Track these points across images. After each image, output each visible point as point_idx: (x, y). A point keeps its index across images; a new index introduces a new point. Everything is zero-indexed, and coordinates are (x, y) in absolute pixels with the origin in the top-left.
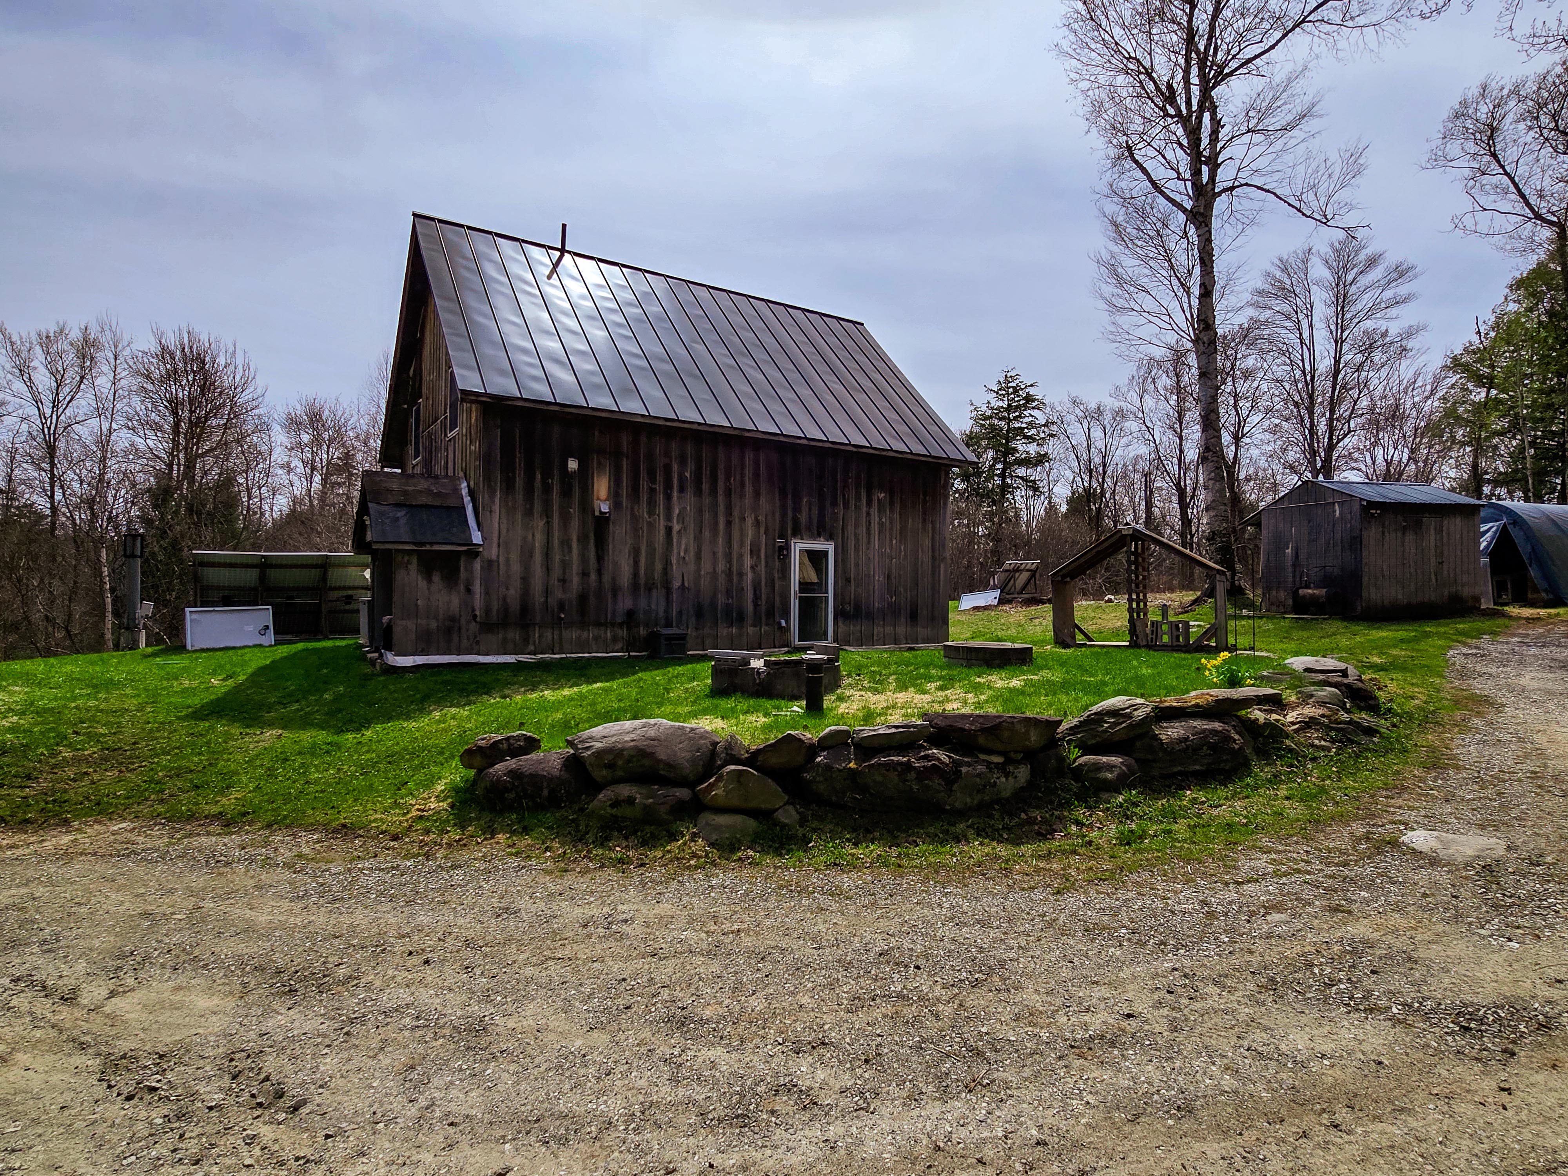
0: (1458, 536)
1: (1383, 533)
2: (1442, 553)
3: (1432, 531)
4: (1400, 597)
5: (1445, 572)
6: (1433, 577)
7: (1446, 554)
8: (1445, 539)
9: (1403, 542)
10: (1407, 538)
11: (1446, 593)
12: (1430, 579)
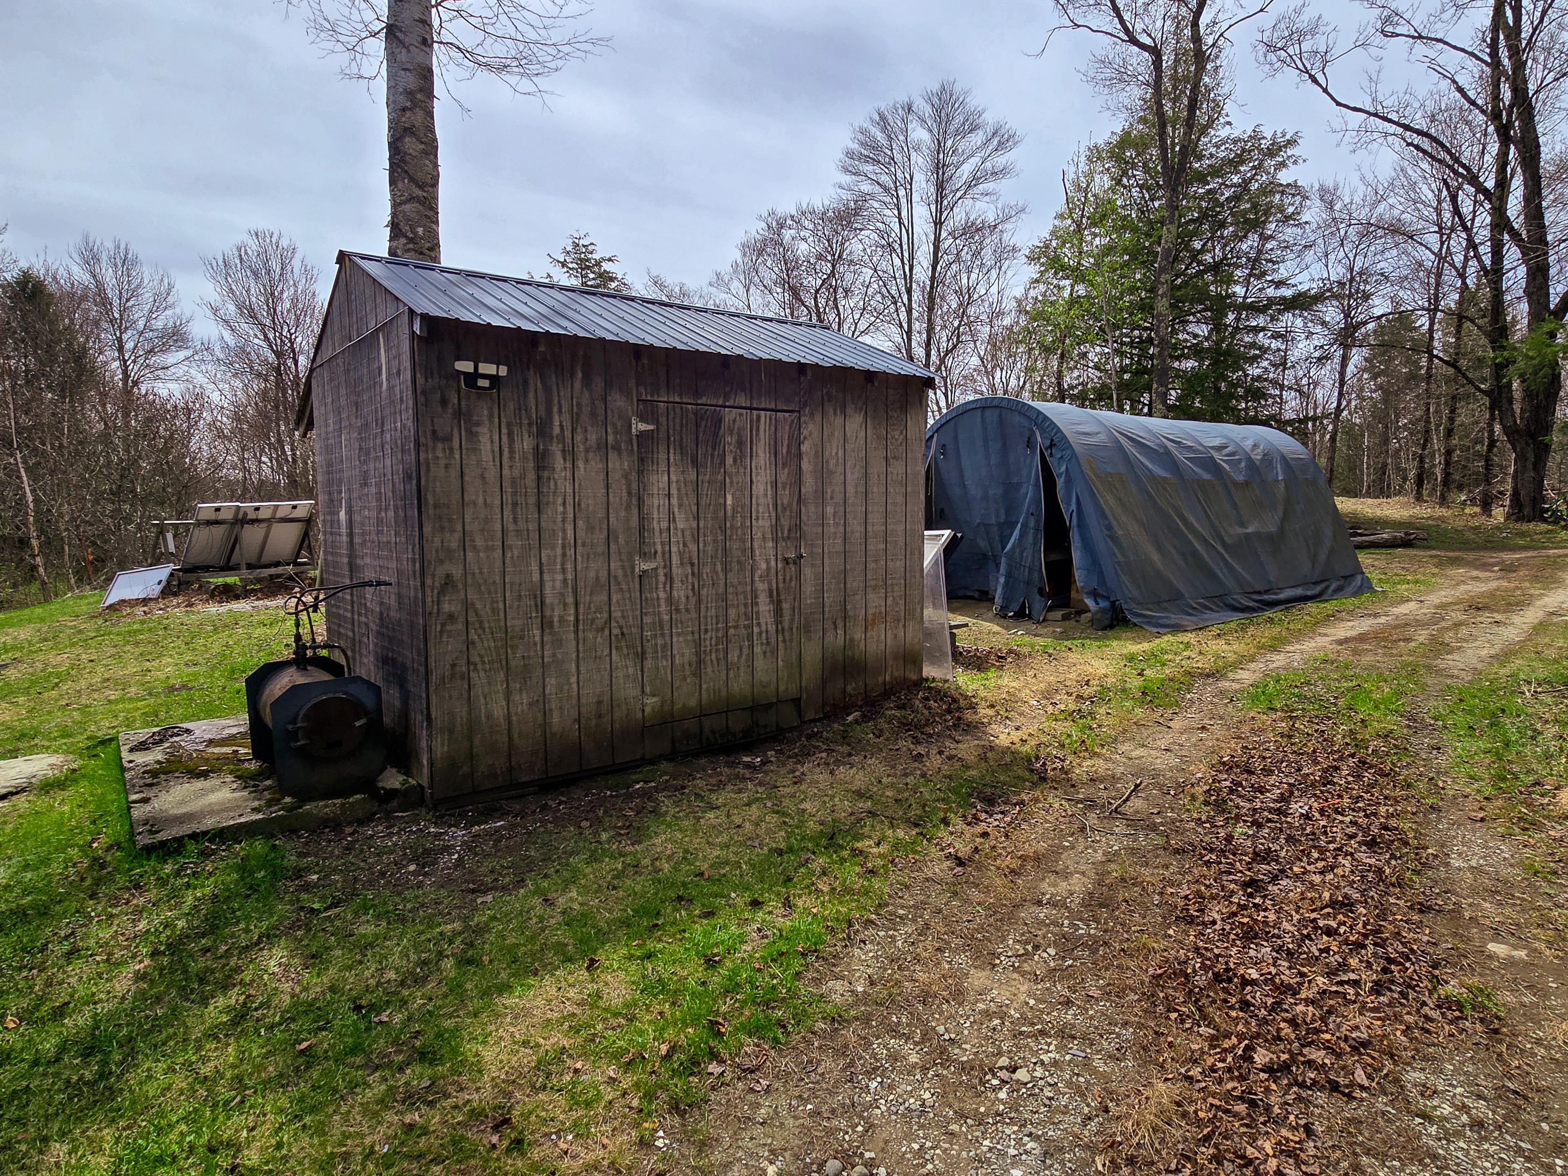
0: (853, 475)
1: (541, 460)
2: (797, 527)
3: (762, 456)
4: (628, 691)
5: (808, 588)
6: (765, 607)
7: (810, 529)
8: (809, 485)
9: (639, 499)
10: (658, 481)
11: (812, 652)
12: (752, 616)
